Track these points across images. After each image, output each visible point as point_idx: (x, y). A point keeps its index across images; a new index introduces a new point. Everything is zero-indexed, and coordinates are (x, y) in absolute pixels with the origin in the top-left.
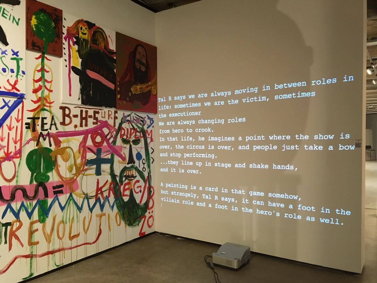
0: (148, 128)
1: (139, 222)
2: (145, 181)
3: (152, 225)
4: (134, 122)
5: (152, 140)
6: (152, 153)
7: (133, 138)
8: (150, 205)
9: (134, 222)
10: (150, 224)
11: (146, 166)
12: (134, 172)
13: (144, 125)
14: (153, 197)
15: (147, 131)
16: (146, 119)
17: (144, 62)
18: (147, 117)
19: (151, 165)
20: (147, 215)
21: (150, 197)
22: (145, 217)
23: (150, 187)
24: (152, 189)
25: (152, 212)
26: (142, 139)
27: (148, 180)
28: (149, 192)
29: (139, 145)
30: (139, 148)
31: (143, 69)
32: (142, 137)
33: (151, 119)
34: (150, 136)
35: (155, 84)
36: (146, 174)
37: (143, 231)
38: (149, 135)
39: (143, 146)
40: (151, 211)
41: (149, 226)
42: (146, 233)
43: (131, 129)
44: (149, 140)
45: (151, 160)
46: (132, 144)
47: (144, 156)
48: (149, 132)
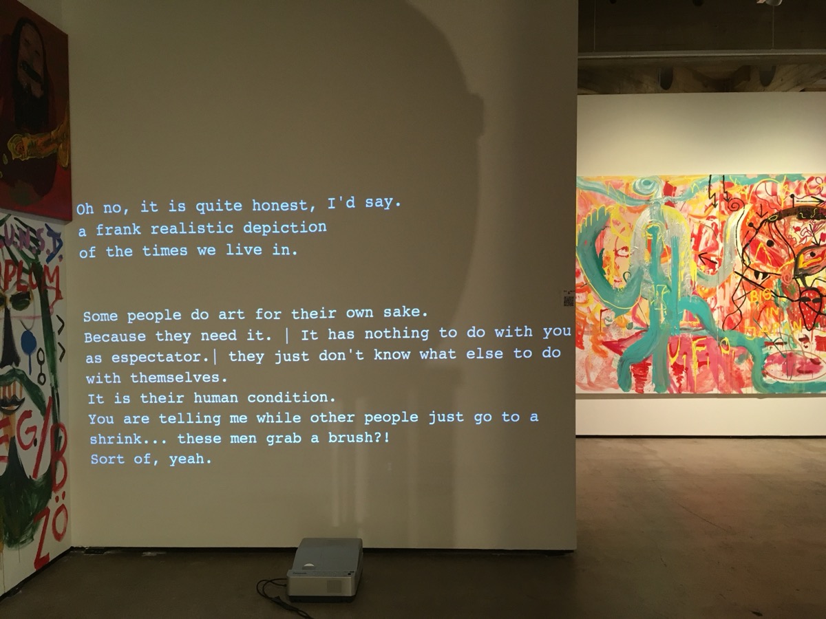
0: (48, 260)
1: (35, 529)
2: (45, 413)
3: (65, 530)
4: (15, 243)
5: (59, 296)
6: (59, 332)
7: (12, 291)
8: (59, 478)
9: (22, 533)
10: (60, 531)
11: (46, 369)
12: (18, 390)
13: (39, 252)
14: (64, 455)
15: (47, 268)
16: (44, 235)
17: (39, 71)
18: (46, 230)
19: (60, 366)
20: (52, 505)
21: (57, 455)
22: (47, 512)
23: (57, 427)
24: (61, 434)
25: (64, 494)
26: (36, 293)
27: (50, 408)
28: (56, 440)
29: (28, 311)
30: (29, 318)
31: (37, 92)
32: (34, 287)
33: (56, 237)
34: (54, 285)
35: (66, 137)
36: (46, 392)
37: (43, 554)
38: (51, 280)
39: (39, 312)
40: (59, 493)
41: (58, 537)
42: (52, 558)
43: (8, 263)
44: (51, 295)
45: (59, 351)
46: (10, 306)
47: (41, 343)
48: (52, 271)
